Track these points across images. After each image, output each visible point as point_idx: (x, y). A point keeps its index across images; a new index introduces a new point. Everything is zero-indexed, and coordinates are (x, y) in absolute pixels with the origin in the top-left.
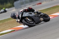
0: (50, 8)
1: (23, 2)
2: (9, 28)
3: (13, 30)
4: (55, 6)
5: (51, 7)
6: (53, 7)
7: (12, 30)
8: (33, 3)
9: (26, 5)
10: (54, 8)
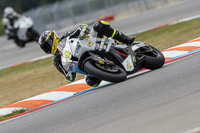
0: (143, 34)
1: (52, 15)
2: (6, 102)
3: (18, 109)
4: (159, 28)
5: (147, 32)
6: (155, 29)
7: (14, 109)
8: (84, 17)
9: (62, 23)
10: (156, 34)
